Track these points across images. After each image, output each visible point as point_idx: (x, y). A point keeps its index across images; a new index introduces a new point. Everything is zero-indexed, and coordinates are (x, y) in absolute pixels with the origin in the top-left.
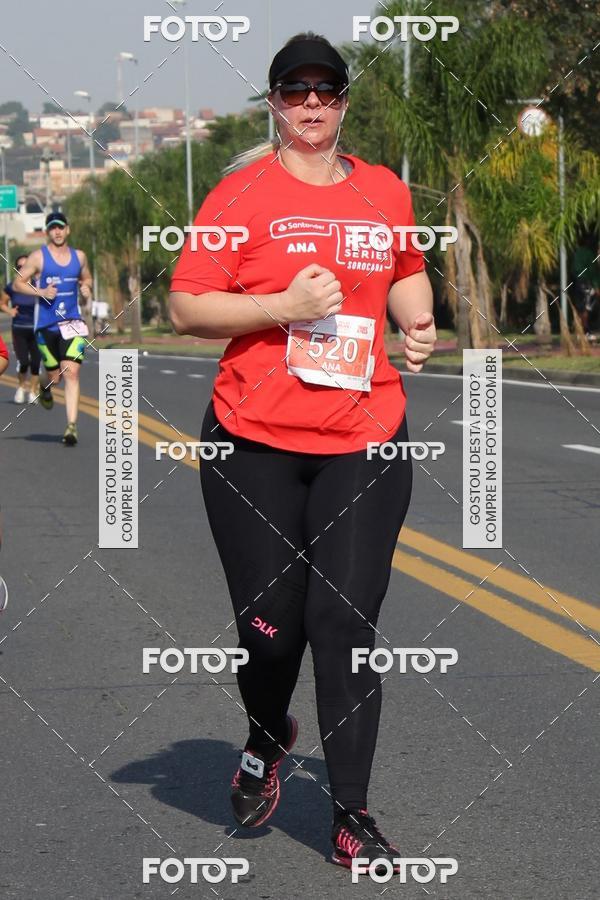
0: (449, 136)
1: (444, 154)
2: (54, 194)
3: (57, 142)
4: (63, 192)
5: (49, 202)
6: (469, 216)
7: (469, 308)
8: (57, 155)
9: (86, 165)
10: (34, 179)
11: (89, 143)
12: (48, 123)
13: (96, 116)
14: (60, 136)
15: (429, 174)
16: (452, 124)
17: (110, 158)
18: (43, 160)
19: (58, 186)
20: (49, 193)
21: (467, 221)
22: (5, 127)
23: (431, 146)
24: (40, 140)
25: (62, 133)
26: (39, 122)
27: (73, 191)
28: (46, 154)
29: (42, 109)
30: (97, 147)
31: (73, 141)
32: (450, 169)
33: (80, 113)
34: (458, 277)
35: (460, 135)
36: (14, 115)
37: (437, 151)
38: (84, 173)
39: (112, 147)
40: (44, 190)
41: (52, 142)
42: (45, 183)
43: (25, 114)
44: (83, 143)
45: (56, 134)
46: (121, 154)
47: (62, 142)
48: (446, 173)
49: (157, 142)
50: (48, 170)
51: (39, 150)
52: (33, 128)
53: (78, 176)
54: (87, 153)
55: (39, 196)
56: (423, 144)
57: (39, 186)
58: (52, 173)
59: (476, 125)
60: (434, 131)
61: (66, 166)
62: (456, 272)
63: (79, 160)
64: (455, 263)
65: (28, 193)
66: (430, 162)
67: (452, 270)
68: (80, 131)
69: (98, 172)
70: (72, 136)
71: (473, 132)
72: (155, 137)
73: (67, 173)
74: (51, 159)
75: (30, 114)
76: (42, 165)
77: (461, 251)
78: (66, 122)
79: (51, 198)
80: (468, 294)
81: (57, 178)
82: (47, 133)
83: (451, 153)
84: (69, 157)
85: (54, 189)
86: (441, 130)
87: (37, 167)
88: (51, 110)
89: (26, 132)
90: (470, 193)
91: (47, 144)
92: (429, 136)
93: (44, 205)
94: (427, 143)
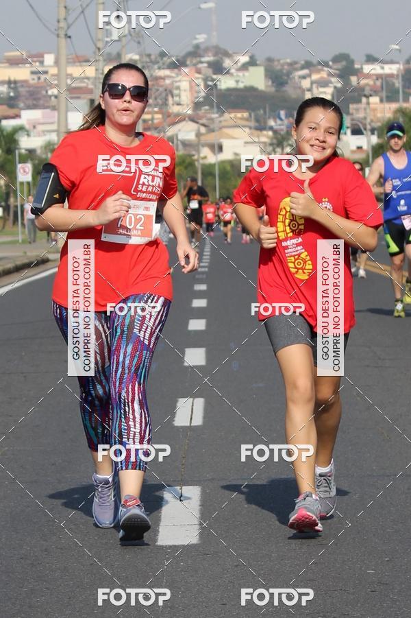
2: (372, 121)
3: (375, 83)
4: (379, 120)
5: (368, 127)
8: (375, 92)
9: (397, 100)
10: (357, 110)
11: (398, 84)
12: (367, 69)
13: (404, 65)
14: (377, 79)
18: (365, 96)
19: (375, 116)
20: (368, 120)
22: (337, 72)
24: (363, 82)
25: (379, 77)
26: (362, 68)
27: (386, 119)
28: (367, 92)
29: (365, 58)
31: (387, 83)
33: (392, 62)
36: (344, 63)
38: (394, 106)
40: (365, 118)
41: (371, 83)
42: (366, 113)
43: (352, 62)
44: (393, 84)
45: (375, 77)
47: (379, 83)
50: (368, 103)
51: (362, 89)
52: (358, 72)
53: (390, 108)
54: (397, 92)
55: (361, 123)
57: (361, 115)
58: (371, 106)
61: (381, 101)
63: (391, 96)
65: (352, 120)
68: (391, 76)
69: (405, 105)
70: (385, 78)
73: (382, 106)
74: (371, 96)
75: (355, 63)
76: (364, 100)
78: (383, 68)
79: (370, 124)
81: (374, 110)
82: (368, 76)
84: (384, 94)
85: (372, 117)
87: (359, 101)
88: (371, 59)
89: (353, 75)
91: (367, 85)
93: (365, 129)
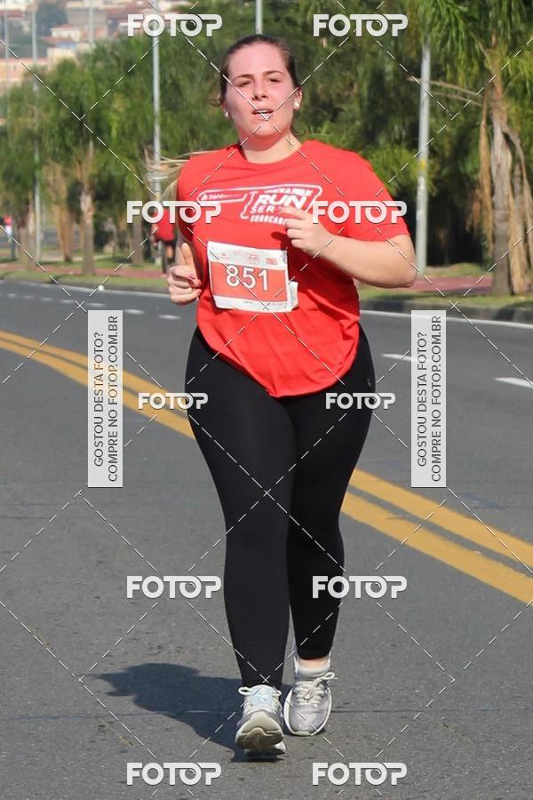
0: (486, 24)
1: (479, 46)
6: (509, 122)
7: (508, 239)
15: (461, 71)
16: (490, 9)
17: (53, 46)
21: (507, 129)
23: (463, 36)
30: (39, 32)
32: (488, 64)
34: (494, 198)
35: (500, 23)
37: (470, 41)
39: (57, 33)
46: (68, 42)
48: (482, 68)
49: (113, 27)
56: (454, 34)
59: (520, 9)
60: (467, 18)
62: (492, 193)
64: (492, 182)
66: (462, 56)
67: (487, 190)
71: (516, 18)
72: (110, 22)
77: (499, 166)
80: (507, 219)
83: (487, 46)
86: (476, 16)
90: (512, 93)
92: (461, 24)
94: (458, 32)
